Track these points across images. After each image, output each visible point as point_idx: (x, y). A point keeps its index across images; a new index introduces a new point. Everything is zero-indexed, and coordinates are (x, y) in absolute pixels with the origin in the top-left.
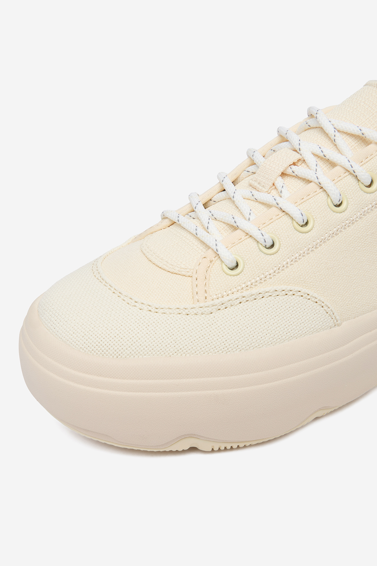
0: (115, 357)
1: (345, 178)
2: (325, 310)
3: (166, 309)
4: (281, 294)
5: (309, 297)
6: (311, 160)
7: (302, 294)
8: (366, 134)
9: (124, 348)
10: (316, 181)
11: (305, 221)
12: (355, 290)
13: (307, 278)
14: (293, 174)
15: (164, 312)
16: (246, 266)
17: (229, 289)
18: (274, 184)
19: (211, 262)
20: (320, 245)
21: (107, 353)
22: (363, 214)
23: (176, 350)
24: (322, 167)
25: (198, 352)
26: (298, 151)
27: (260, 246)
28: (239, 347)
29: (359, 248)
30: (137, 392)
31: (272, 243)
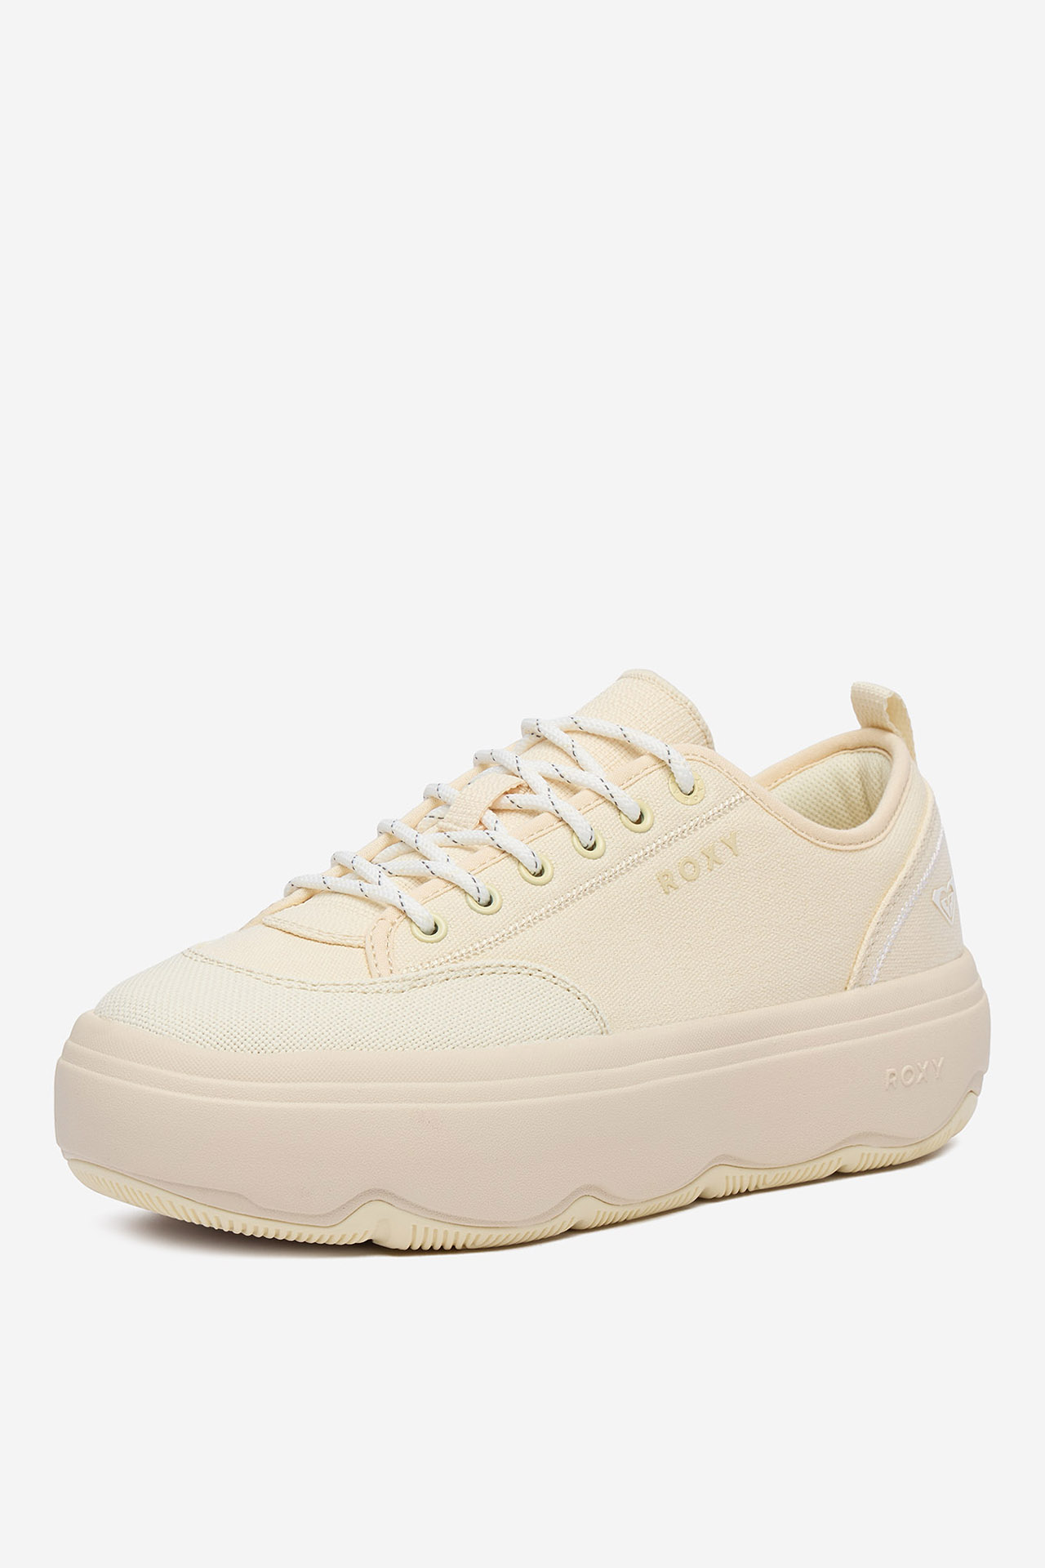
0: (256, 1051)
1: (598, 807)
2: (584, 1004)
3: (330, 985)
4: (510, 971)
5: (555, 980)
6: (540, 785)
7: (544, 975)
8: (630, 737)
9: (270, 1038)
10: (551, 808)
11: (539, 868)
12: (630, 983)
13: (549, 952)
14: (514, 807)
15: (328, 989)
16: (450, 929)
17: (427, 960)
18: (480, 823)
19: (393, 924)
20: (566, 906)
21: (242, 1046)
22: (631, 864)
23: (352, 1042)
24: (557, 795)
25: (386, 1047)
26: (517, 773)
27: (470, 899)
28: (452, 1041)
29: (630, 918)
30: (295, 1102)
31: (488, 899)
